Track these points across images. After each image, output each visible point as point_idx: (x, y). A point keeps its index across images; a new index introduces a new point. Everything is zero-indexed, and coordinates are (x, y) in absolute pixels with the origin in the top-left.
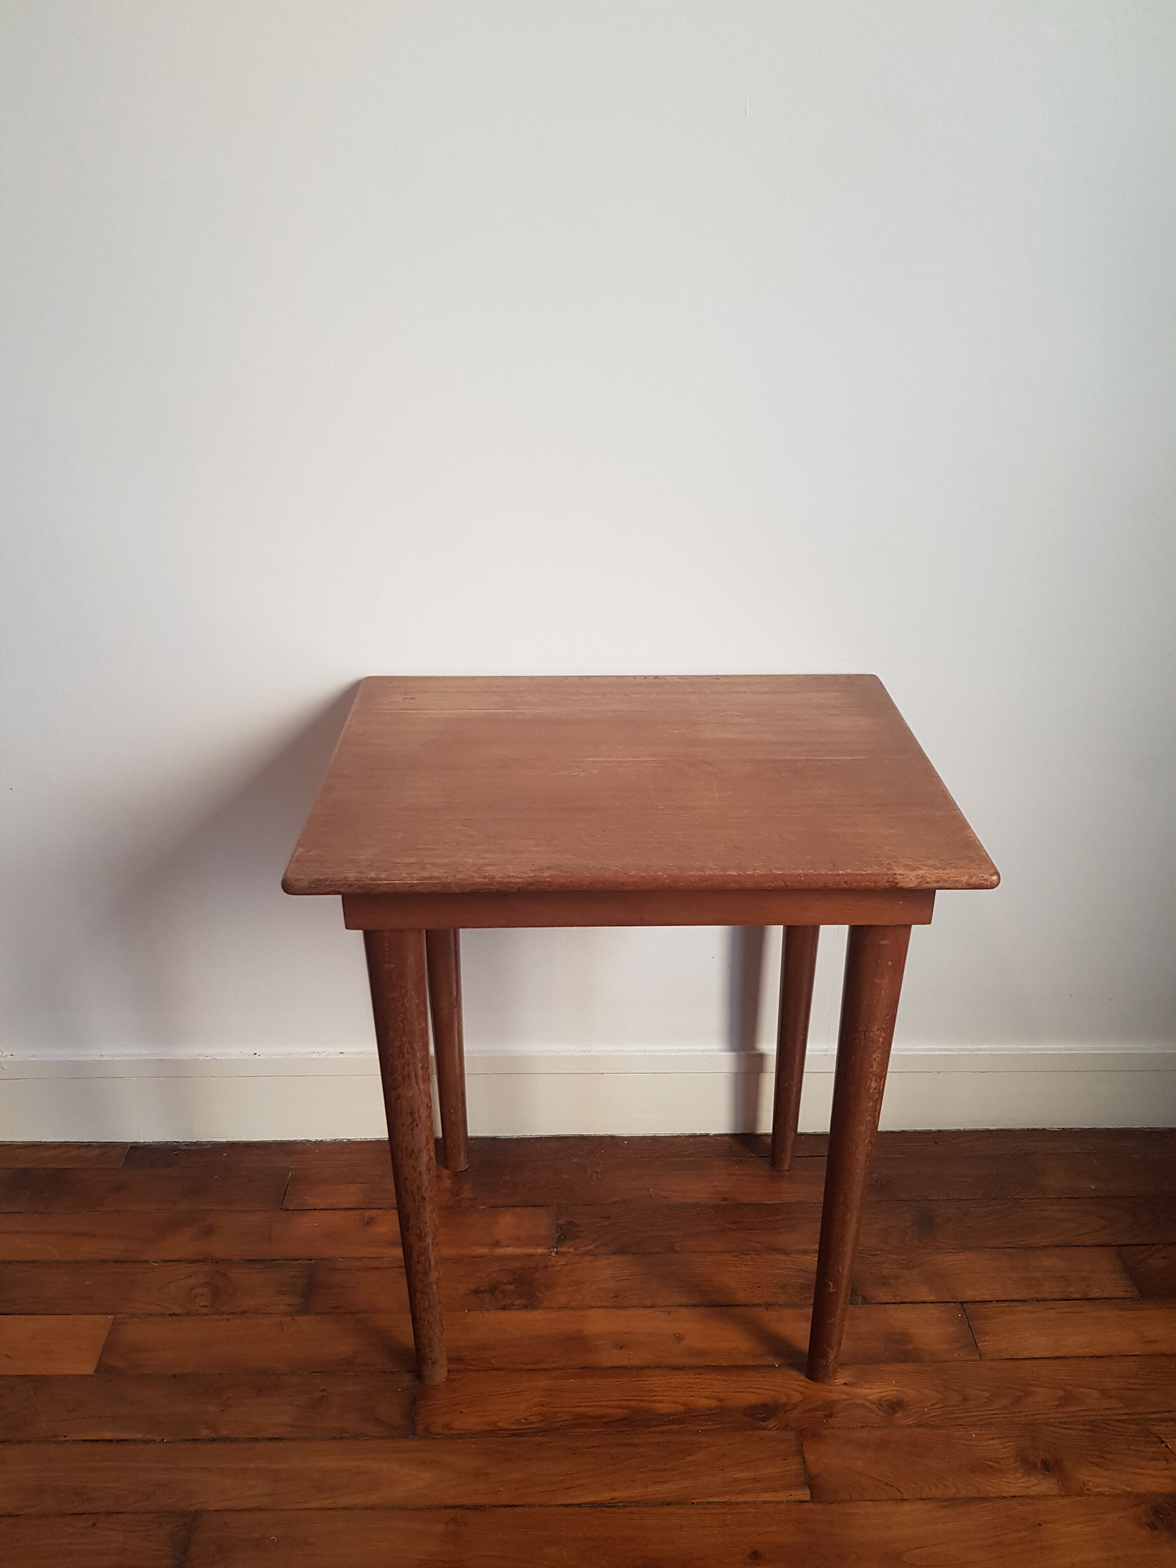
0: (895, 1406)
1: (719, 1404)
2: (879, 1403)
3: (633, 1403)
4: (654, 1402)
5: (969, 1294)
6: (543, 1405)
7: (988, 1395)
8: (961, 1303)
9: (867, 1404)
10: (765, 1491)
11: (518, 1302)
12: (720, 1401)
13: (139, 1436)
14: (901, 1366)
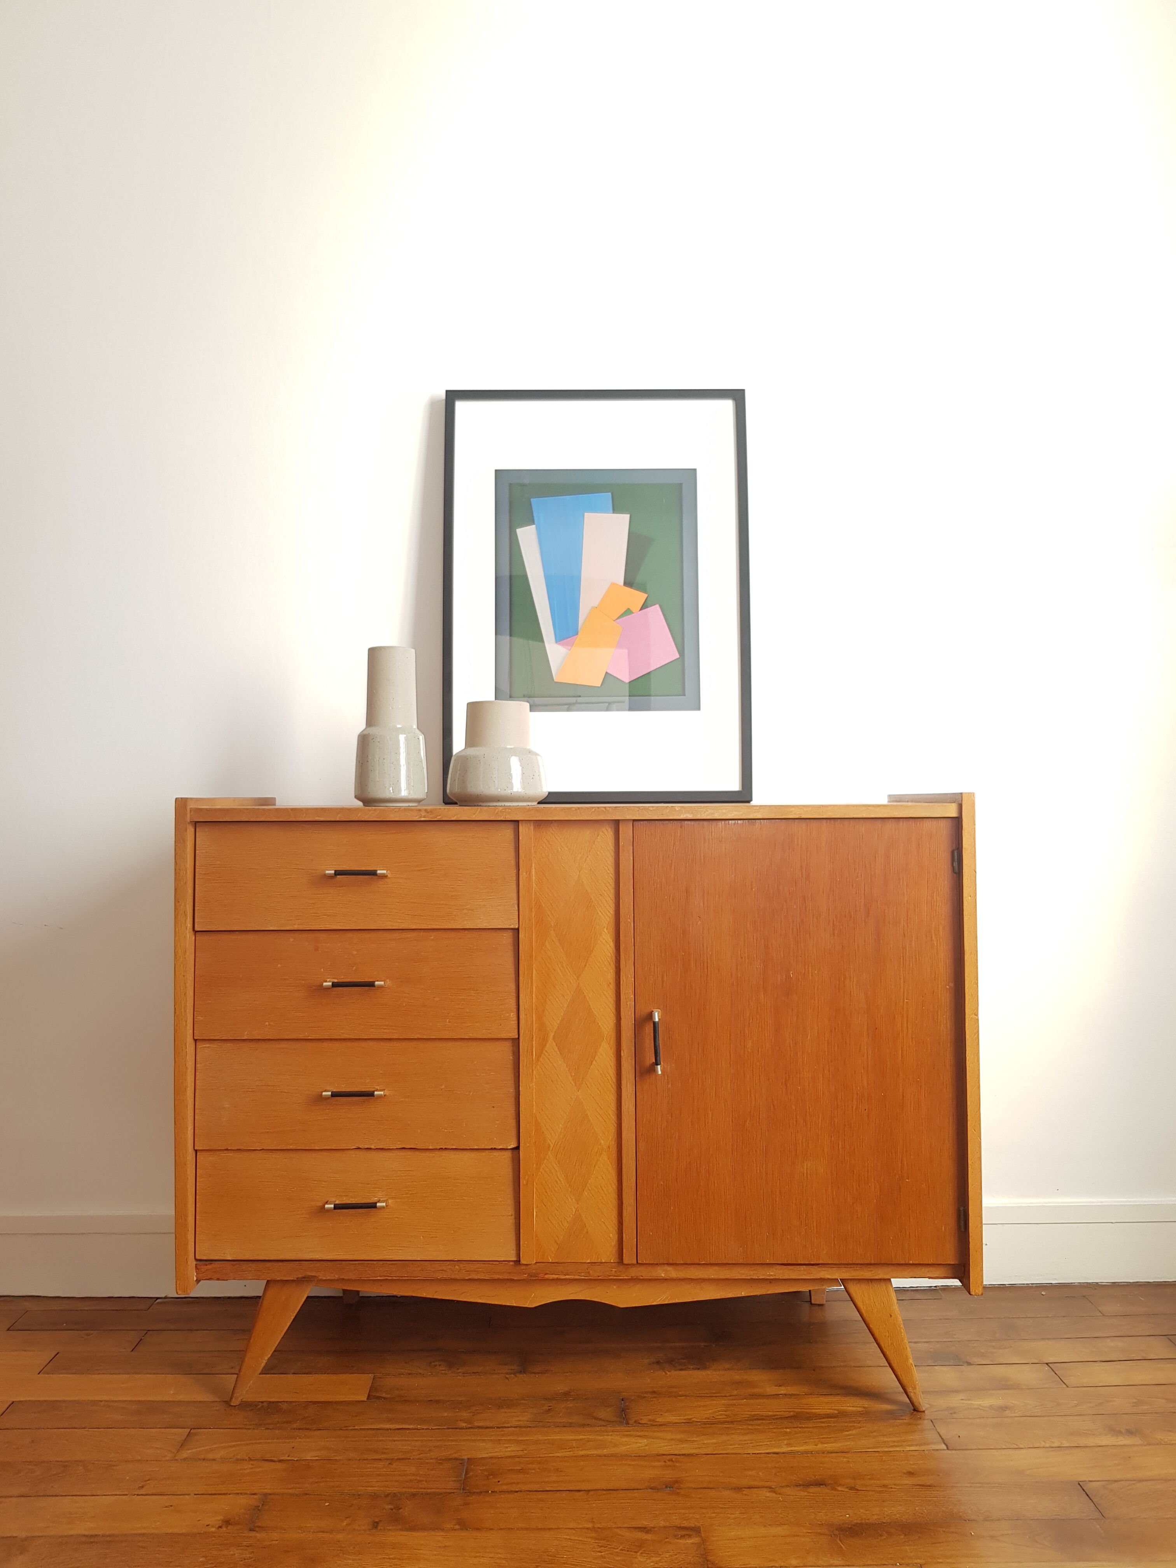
0: (1004, 1408)
1: (864, 1409)
2: (991, 1407)
3: (796, 1410)
4: (813, 1409)
5: (1051, 1360)
6: (725, 1411)
7: (1075, 1402)
8: (1047, 1364)
9: (981, 1408)
10: (909, 1446)
11: (692, 1367)
12: (864, 1408)
13: (411, 1427)
14: (1006, 1391)
